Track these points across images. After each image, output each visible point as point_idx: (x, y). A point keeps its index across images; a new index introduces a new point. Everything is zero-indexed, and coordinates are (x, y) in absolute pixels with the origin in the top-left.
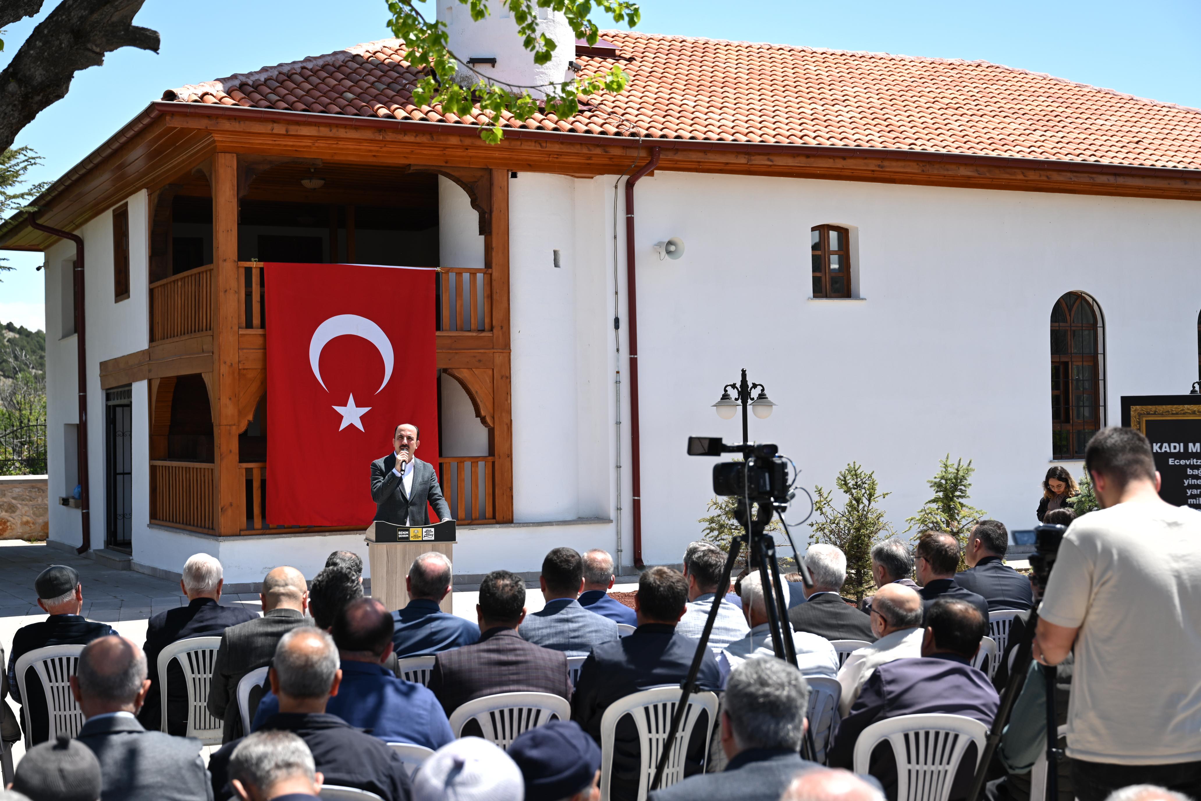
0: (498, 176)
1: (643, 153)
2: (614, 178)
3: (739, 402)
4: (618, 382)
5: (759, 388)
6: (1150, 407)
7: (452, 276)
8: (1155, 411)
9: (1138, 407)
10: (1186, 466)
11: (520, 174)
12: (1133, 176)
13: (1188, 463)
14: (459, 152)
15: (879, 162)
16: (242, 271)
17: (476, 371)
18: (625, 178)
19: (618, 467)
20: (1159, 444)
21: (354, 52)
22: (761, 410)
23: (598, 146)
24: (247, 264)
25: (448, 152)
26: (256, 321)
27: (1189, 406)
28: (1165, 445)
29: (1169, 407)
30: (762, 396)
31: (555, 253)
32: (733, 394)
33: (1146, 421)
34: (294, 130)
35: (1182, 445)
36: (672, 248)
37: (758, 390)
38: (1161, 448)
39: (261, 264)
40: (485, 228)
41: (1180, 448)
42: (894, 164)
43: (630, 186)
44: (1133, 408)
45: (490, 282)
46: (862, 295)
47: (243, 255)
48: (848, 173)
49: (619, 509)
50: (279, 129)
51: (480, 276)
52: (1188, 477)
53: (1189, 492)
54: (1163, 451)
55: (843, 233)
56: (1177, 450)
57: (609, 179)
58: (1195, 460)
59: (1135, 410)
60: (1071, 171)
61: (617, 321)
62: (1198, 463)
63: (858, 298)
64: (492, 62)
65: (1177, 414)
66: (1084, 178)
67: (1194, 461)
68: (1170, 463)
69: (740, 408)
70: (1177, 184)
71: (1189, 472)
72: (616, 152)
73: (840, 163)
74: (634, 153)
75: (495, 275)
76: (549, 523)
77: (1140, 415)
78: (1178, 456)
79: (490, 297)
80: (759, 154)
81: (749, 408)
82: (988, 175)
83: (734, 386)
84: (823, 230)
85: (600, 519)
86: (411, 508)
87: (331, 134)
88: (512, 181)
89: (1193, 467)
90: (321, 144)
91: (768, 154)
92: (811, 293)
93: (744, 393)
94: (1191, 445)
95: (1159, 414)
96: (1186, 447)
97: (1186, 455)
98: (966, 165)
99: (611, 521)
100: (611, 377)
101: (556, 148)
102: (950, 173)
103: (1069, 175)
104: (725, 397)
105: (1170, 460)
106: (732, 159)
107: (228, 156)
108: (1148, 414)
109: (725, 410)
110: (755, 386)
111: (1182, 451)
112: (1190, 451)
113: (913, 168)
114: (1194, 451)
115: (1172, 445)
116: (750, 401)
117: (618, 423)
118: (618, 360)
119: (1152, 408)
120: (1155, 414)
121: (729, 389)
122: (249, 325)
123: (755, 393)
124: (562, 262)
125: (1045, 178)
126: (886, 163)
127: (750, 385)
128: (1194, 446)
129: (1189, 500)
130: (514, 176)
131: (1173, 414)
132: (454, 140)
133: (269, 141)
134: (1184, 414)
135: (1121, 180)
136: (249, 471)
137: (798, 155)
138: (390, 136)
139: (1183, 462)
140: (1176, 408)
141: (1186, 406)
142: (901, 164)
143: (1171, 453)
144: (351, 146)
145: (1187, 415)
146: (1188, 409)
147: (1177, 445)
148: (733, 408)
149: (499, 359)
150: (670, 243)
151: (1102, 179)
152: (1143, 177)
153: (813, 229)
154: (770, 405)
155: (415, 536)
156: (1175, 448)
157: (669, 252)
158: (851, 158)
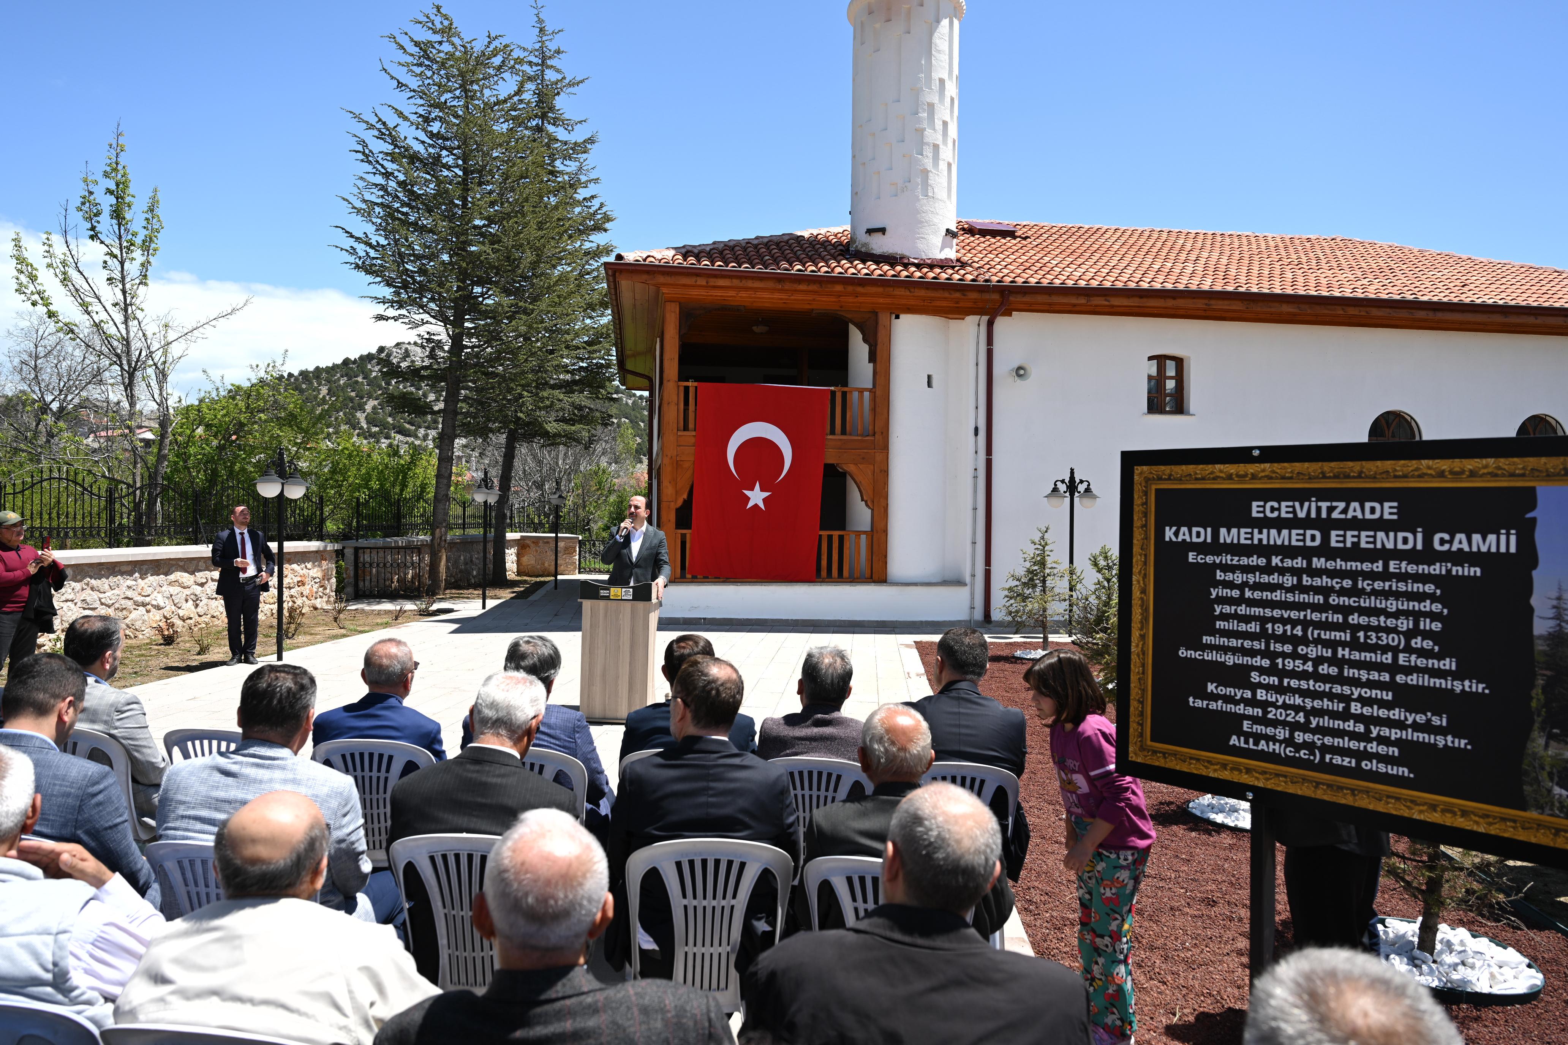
0: (883, 318)
1: (996, 296)
2: (976, 318)
3: (1068, 494)
4: (975, 477)
5: (1085, 484)
6: (1163, 468)
7: (856, 394)
8: (1170, 475)
9: (1145, 468)
10: (1215, 566)
11: (902, 316)
12: (1452, 311)
13: (1218, 561)
14: (851, 299)
15: (1206, 301)
16: (682, 390)
17: (861, 466)
18: (985, 318)
19: (974, 543)
20: (1174, 529)
21: (799, 234)
22: (1086, 501)
23: (958, 291)
24: (686, 384)
25: (842, 299)
26: (691, 425)
27: (1222, 467)
28: (1184, 529)
29: (1190, 469)
30: (1088, 490)
31: (929, 377)
32: (1062, 488)
33: (1156, 490)
34: (713, 282)
35: (1209, 530)
36: (1022, 372)
37: (1085, 485)
38: (1176, 534)
39: (696, 384)
40: (872, 358)
41: (1204, 535)
42: (1220, 302)
43: (990, 324)
44: (1138, 470)
45: (874, 399)
46: (1191, 412)
47: (683, 377)
48: (1182, 312)
49: (973, 576)
50: (702, 281)
51: (867, 394)
52: (1217, 584)
53: (1218, 610)
54: (1180, 539)
55: (1179, 362)
56: (1201, 540)
57: (972, 320)
58: (1229, 557)
59: (1141, 473)
60: (1391, 307)
61: (976, 430)
62: (1234, 562)
63: (1188, 414)
64: (883, 230)
65: (1203, 479)
66: (1404, 314)
67: (1227, 559)
68: (1190, 560)
69: (1068, 500)
70: (1498, 318)
71: (1220, 575)
72: (973, 295)
73: (1170, 303)
74: (986, 296)
75: (878, 393)
76: (915, 584)
77: (1147, 480)
78: (1202, 548)
79: (874, 410)
80: (1098, 296)
81: (1076, 500)
82: (1309, 311)
83: (1063, 481)
84: (1161, 360)
85: (959, 582)
86: (636, 570)
87: (741, 285)
88: (895, 322)
89: (1226, 568)
90: (743, 294)
91: (1105, 295)
92: (1146, 410)
93: (1072, 487)
94: (1223, 531)
95: (1175, 479)
96: (1216, 535)
97: (1216, 547)
98: (1288, 302)
99: (965, 585)
100: (970, 473)
101: (922, 293)
102: (1273, 310)
103: (1388, 310)
104: (1055, 490)
105: (1190, 554)
106: (1073, 300)
107: (673, 304)
108: (1160, 479)
109: (1055, 501)
110: (1081, 482)
111: (1209, 540)
112: (1222, 541)
113: (1237, 306)
114: (1229, 541)
115: (1195, 530)
116: (1076, 494)
117: (975, 509)
118: (976, 459)
119: (1165, 470)
120: (1169, 479)
121: (1059, 483)
122: (686, 428)
123: (1082, 488)
124: (934, 382)
125: (1363, 313)
126: (1213, 302)
127: (1077, 481)
128: (1229, 532)
129: (1218, 623)
130: (897, 317)
131: (1196, 479)
132: (839, 288)
133: (703, 292)
134: (1214, 479)
135: (1440, 315)
136: (683, 536)
137: (1133, 296)
138: (788, 286)
139: (1209, 559)
140: (1202, 470)
141: (1218, 466)
142: (1226, 302)
143: (1191, 543)
144: (766, 295)
145: (1219, 480)
146: (1221, 471)
147: (1202, 530)
148: (1060, 499)
149: (879, 457)
150: (1020, 368)
151: (1421, 314)
152: (1463, 311)
153: (1150, 358)
154: (1095, 497)
155: (616, 595)
156: (1198, 535)
157: (1019, 376)
158: (1181, 297)
